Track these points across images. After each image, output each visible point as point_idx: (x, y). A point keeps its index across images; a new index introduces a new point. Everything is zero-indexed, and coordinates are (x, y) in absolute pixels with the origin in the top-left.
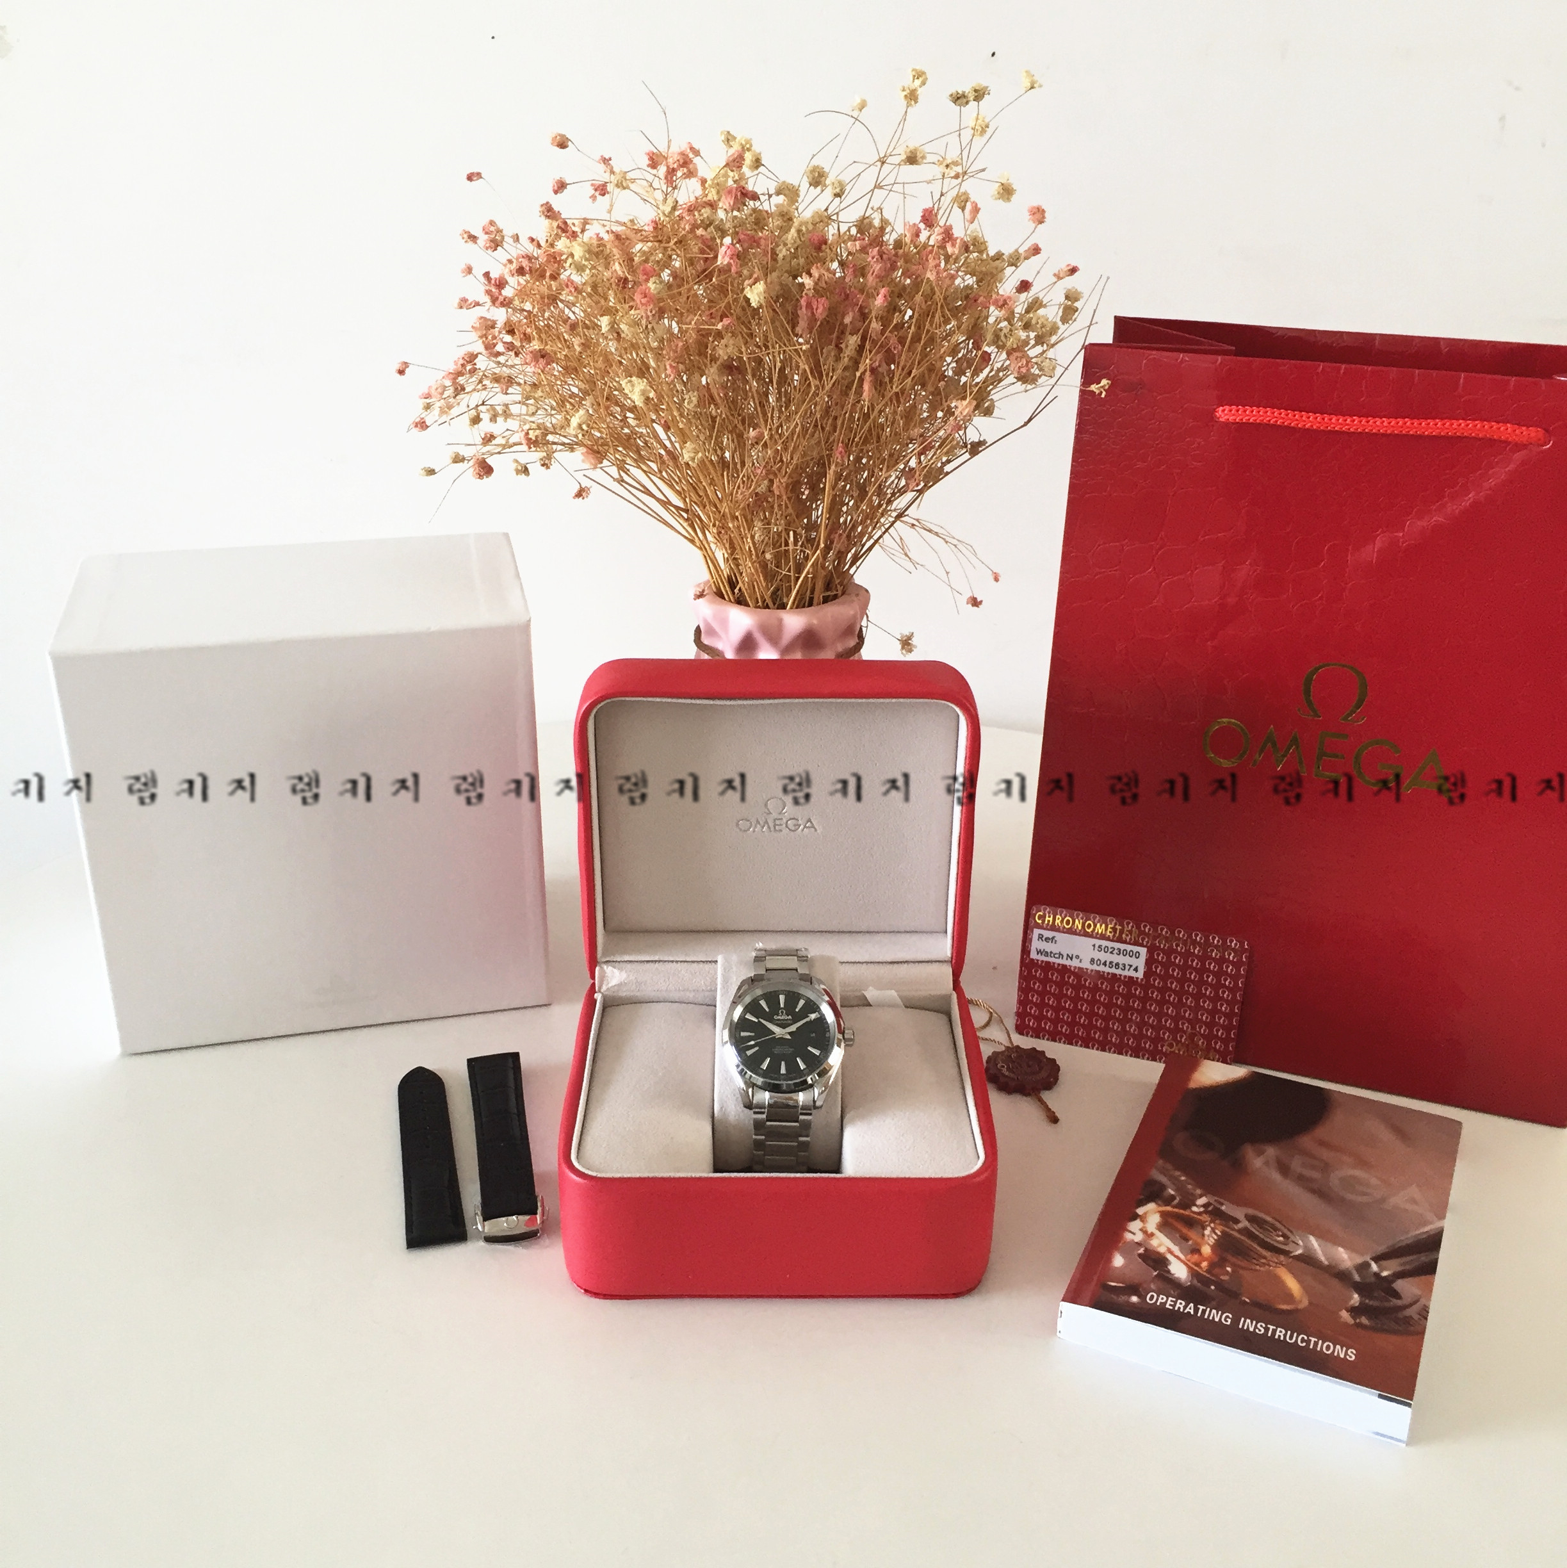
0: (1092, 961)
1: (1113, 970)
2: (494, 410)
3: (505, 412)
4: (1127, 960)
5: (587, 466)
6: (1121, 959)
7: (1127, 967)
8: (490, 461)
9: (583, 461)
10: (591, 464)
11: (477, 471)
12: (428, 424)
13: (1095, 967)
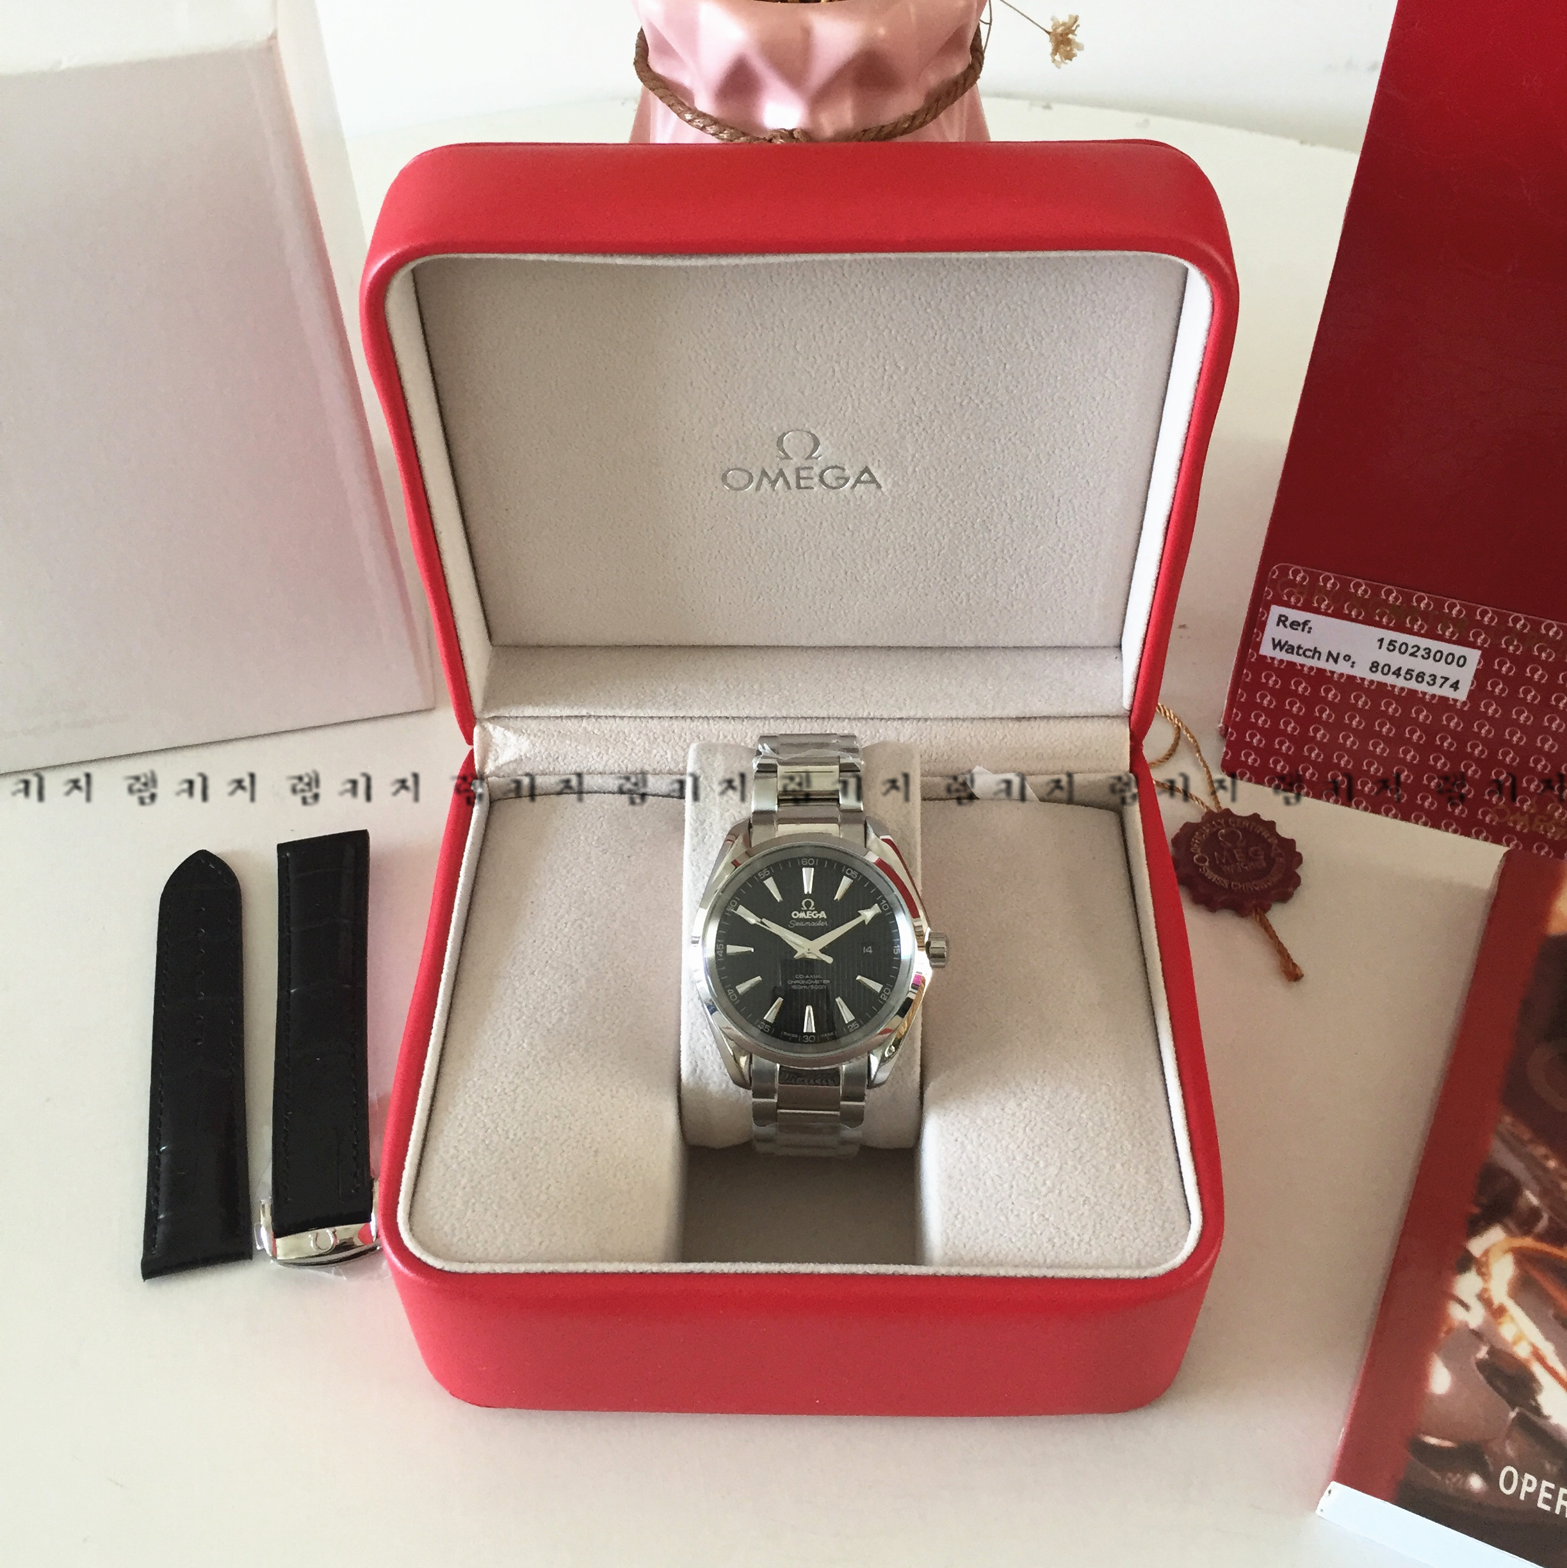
0: (1374, 666)
1: (1413, 685)
4: (1441, 669)
6: (1428, 667)
7: (1439, 681)
13: (1378, 677)
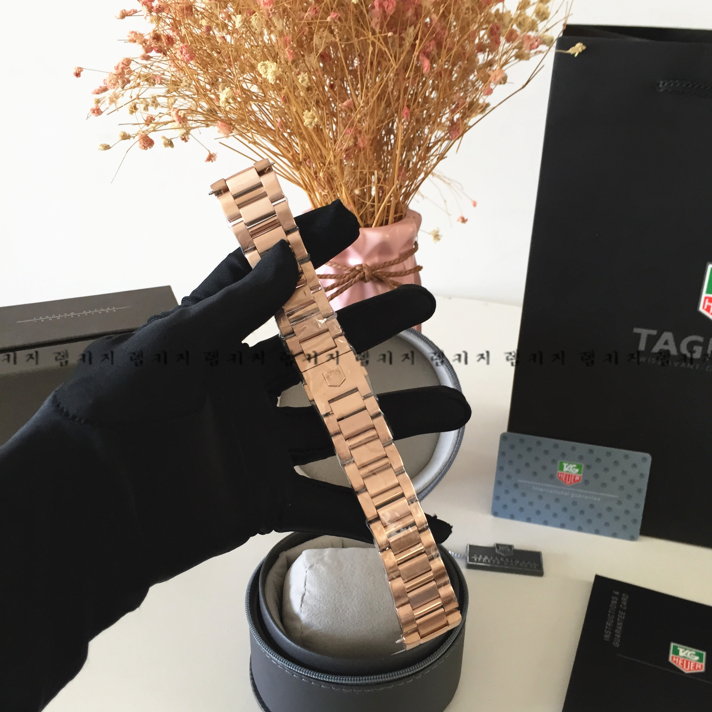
2: (146, 101)
3: (154, 102)
5: (222, 135)
8: (151, 136)
9: (219, 132)
10: (225, 134)
11: (142, 144)
12: (102, 110)
